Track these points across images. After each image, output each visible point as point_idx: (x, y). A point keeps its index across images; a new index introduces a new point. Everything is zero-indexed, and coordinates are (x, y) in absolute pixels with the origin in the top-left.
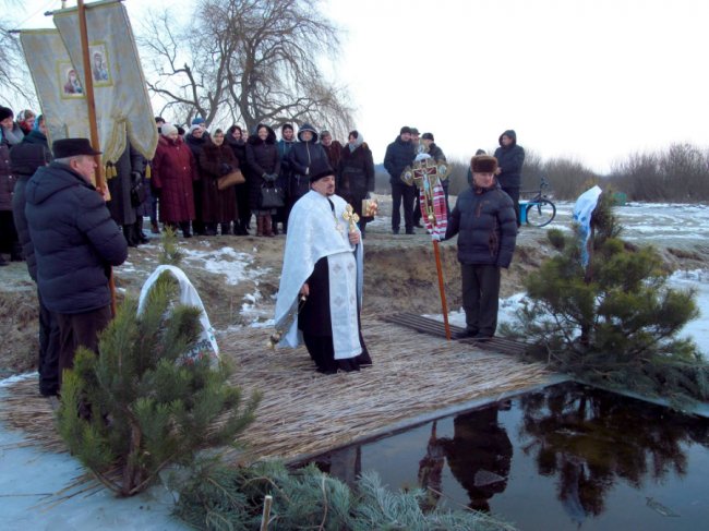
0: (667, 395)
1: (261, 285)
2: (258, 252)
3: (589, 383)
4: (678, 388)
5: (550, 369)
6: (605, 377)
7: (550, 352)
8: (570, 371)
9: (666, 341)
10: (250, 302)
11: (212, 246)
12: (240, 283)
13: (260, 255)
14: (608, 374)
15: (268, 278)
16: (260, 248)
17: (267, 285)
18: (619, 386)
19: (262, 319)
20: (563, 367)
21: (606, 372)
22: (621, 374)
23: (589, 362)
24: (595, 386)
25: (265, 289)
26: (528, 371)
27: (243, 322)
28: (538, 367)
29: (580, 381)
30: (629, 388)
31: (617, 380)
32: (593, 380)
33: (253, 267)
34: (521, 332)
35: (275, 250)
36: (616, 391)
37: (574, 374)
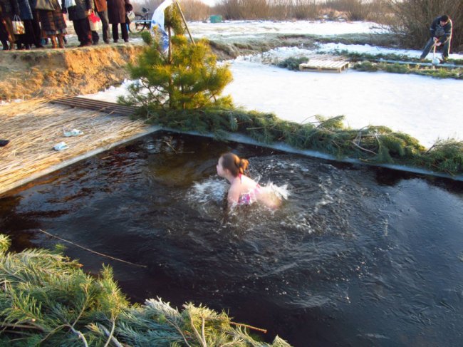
0: (214, 132)
6: (179, 125)
7: (148, 112)
8: (160, 123)
20: (156, 120)
31: (186, 125)
32: (173, 127)
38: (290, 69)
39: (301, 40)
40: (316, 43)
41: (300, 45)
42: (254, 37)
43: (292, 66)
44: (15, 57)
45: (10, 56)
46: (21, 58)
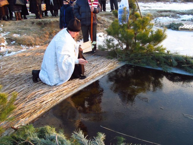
0: (161, 67)
1: (7, 39)
2: (3, 26)
4: (164, 64)
5: (119, 61)
7: (118, 54)
8: (126, 61)
9: (156, 47)
10: (4, 46)
13: (4, 28)
14: (140, 61)
16: (4, 25)
17: (9, 39)
18: (144, 64)
19: (9, 52)
20: (123, 59)
22: (144, 60)
24: (136, 65)
28: (115, 60)
29: (130, 64)
30: (148, 65)
31: (143, 62)
32: (134, 63)
34: (106, 48)
36: (144, 66)
37: (128, 61)
38: (173, 30)
39: (170, 13)
40: (178, 15)
41: (170, 16)
42: (144, 12)
43: (175, 28)
44: (33, 23)
45: (31, 23)
46: (36, 23)
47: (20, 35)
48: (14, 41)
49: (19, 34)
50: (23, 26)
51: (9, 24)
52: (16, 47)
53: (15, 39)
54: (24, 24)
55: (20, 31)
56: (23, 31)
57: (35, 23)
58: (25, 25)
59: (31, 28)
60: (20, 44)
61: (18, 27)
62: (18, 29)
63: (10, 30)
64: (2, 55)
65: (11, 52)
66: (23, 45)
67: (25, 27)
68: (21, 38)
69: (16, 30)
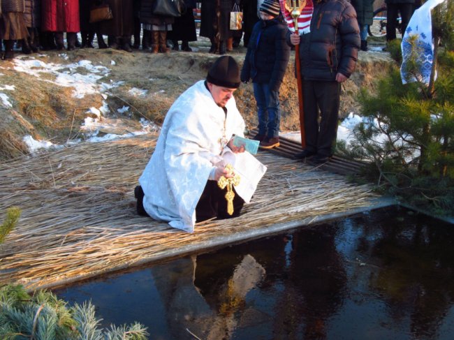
1: (109, 98)
2: (116, 65)
3: (414, 208)
5: (377, 191)
6: (431, 202)
7: (381, 173)
10: (94, 116)
11: (70, 59)
12: (87, 96)
13: (116, 69)
15: (118, 92)
16: (118, 61)
17: (115, 98)
19: (102, 134)
20: (392, 190)
21: (433, 196)
23: (418, 186)
24: (420, 211)
25: (112, 102)
26: (351, 193)
27: (82, 136)
28: (364, 189)
29: (406, 205)
31: (442, 205)
32: (419, 205)
33: (106, 80)
35: (133, 63)
36: (440, 217)
37: (401, 198)
44: (192, 62)
45: (186, 61)
46: (200, 65)
47: (148, 93)
48: (126, 105)
49: (144, 89)
50: (165, 68)
51: (133, 59)
52: (126, 124)
53: (130, 103)
54: (168, 63)
55: (151, 82)
56: (160, 82)
57: (196, 64)
58: (170, 68)
59: (181, 76)
60: (138, 117)
61: (152, 70)
62: (147, 77)
63: (128, 77)
64: (83, 139)
65: (106, 134)
66: (146, 120)
67: (168, 72)
68: (146, 100)
69: (141, 77)
